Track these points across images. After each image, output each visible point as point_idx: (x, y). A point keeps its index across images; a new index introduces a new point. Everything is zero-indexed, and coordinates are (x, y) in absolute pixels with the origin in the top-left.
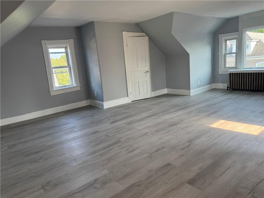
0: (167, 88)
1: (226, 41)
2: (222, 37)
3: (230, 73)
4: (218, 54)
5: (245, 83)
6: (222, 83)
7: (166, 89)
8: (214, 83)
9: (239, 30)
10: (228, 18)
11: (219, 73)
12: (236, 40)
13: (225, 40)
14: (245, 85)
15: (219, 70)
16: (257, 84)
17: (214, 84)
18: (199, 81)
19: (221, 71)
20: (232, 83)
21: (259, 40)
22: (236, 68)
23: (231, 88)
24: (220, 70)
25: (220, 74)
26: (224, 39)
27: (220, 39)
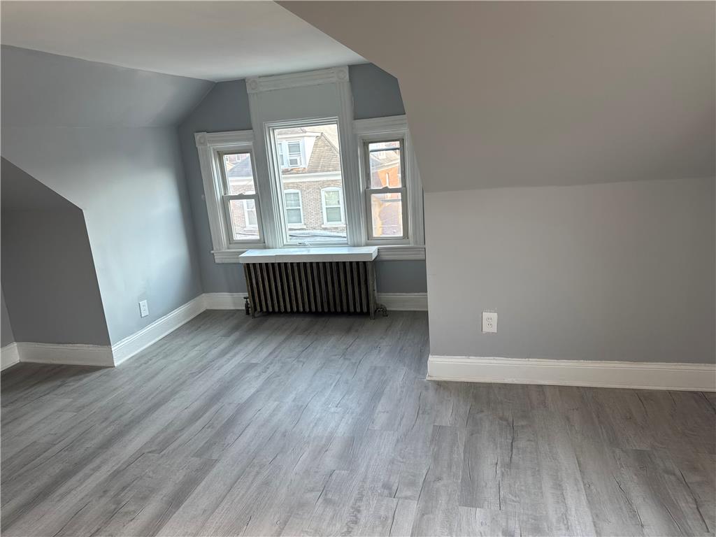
0: (16, 341)
1: (220, 155)
2: (207, 144)
3: (248, 264)
4: (203, 196)
5: (293, 294)
6: (230, 291)
7: (15, 344)
8: (204, 292)
9: (254, 125)
10: (214, 82)
11: (217, 261)
12: (248, 155)
13: (216, 153)
14: (293, 298)
15: (213, 250)
16: (324, 294)
17: (203, 295)
18: (144, 303)
19: (221, 252)
20: (256, 295)
21: (319, 135)
22: (261, 244)
23: (256, 310)
24: (217, 250)
25: (219, 264)
26: (214, 150)
27: (199, 147)
